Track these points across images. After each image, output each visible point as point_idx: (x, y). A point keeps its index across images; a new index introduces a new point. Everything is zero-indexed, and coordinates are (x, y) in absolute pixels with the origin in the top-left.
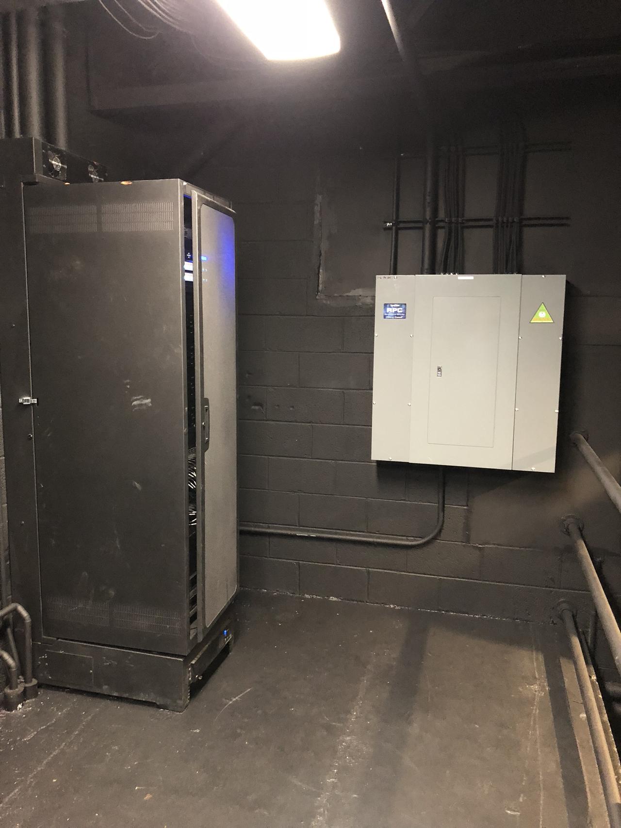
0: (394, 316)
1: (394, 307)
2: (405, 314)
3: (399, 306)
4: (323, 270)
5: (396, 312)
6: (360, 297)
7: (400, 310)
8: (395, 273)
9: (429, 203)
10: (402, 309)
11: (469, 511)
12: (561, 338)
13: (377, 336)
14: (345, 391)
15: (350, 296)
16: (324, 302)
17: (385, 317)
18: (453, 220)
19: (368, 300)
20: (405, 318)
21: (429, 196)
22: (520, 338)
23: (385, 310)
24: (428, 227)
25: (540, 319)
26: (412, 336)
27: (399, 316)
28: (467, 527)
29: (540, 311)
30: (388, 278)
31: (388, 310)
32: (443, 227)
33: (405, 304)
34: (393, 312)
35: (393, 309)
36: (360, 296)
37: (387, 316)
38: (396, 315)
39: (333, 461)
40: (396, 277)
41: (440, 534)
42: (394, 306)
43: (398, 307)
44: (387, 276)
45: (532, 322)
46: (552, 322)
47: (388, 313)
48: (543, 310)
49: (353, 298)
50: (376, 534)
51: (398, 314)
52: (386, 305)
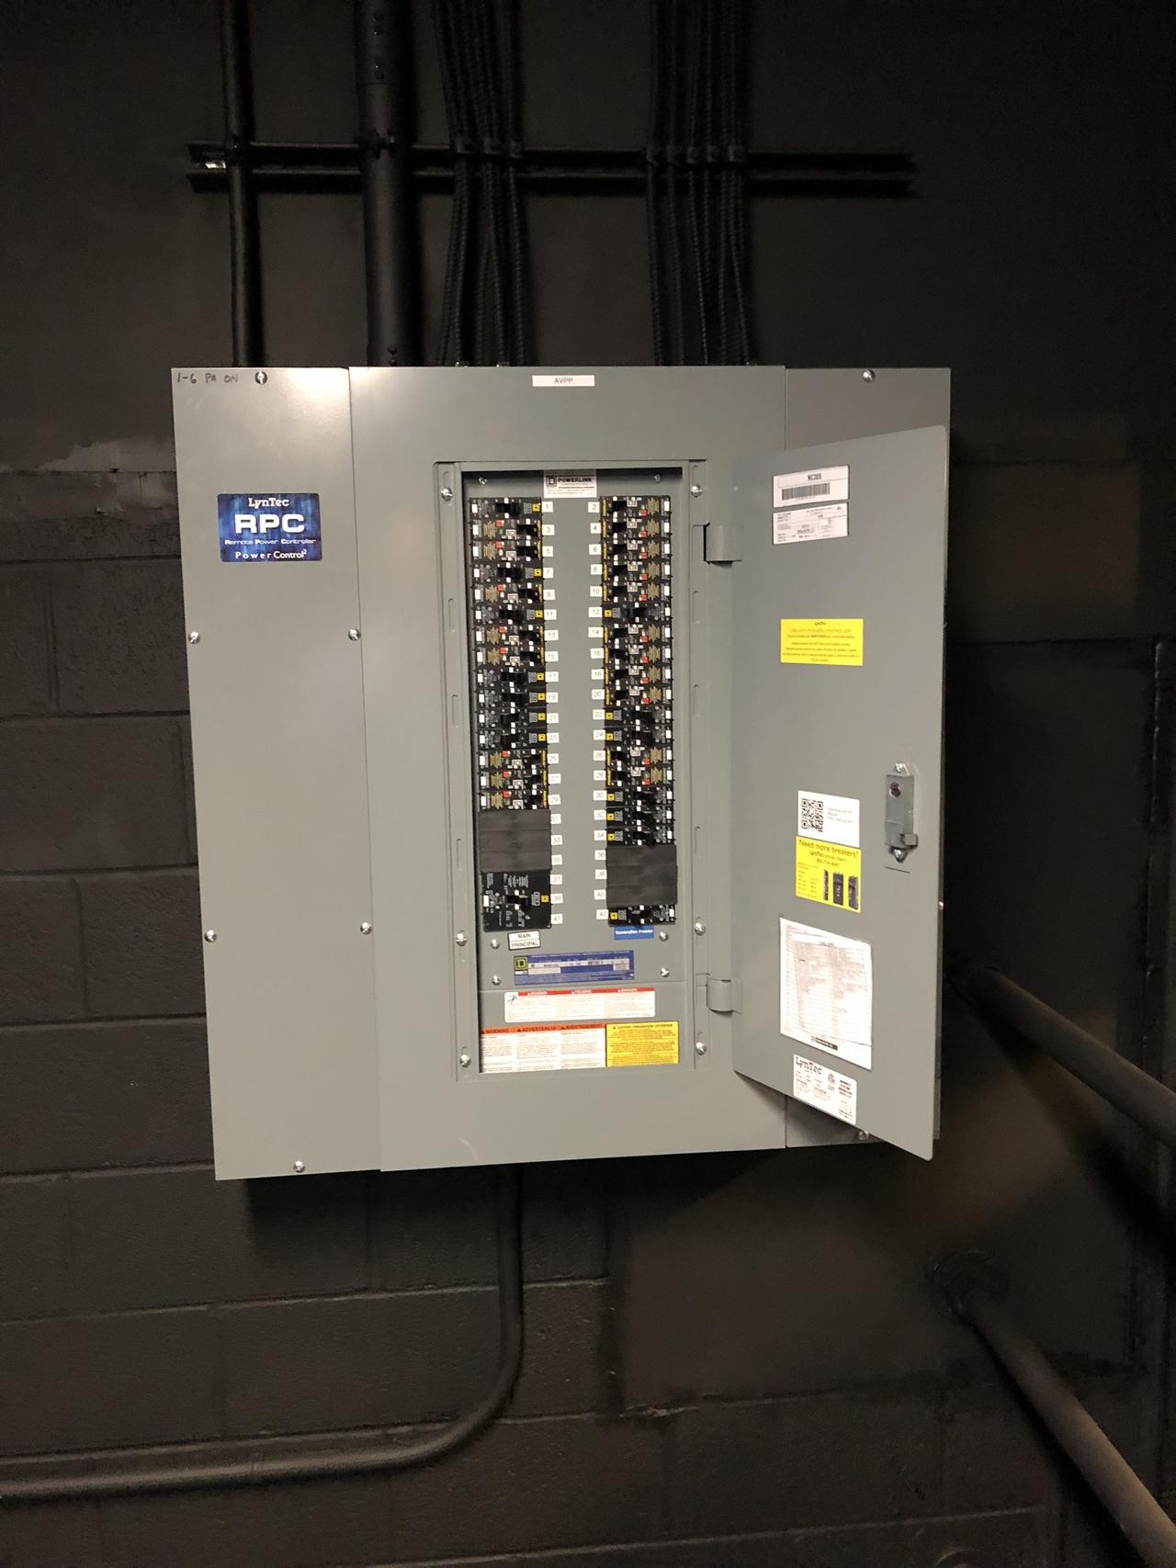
0: (270, 549)
1: (263, 510)
2: (318, 539)
3: (285, 502)
5: (277, 532)
6: (113, 477)
7: (292, 524)
8: (257, 357)
9: (379, 62)
10: (300, 518)
13: (198, 640)
14: (79, 879)
15: (68, 473)
17: (227, 554)
18: (486, 145)
19: (151, 491)
20: (318, 557)
21: (379, 31)
23: (227, 521)
24: (382, 172)
26: (353, 632)
27: (293, 549)
28: (610, 1350)
30: (228, 379)
31: (241, 522)
33: (314, 497)
34: (263, 530)
35: (263, 517)
36: (115, 471)
37: (239, 548)
38: (277, 547)
39: (54, 1177)
40: (261, 377)
41: (512, 1397)
42: (265, 503)
43: (281, 511)
44: (220, 372)
47: (240, 537)
49: (79, 483)
50: (264, 1437)
51: (283, 541)
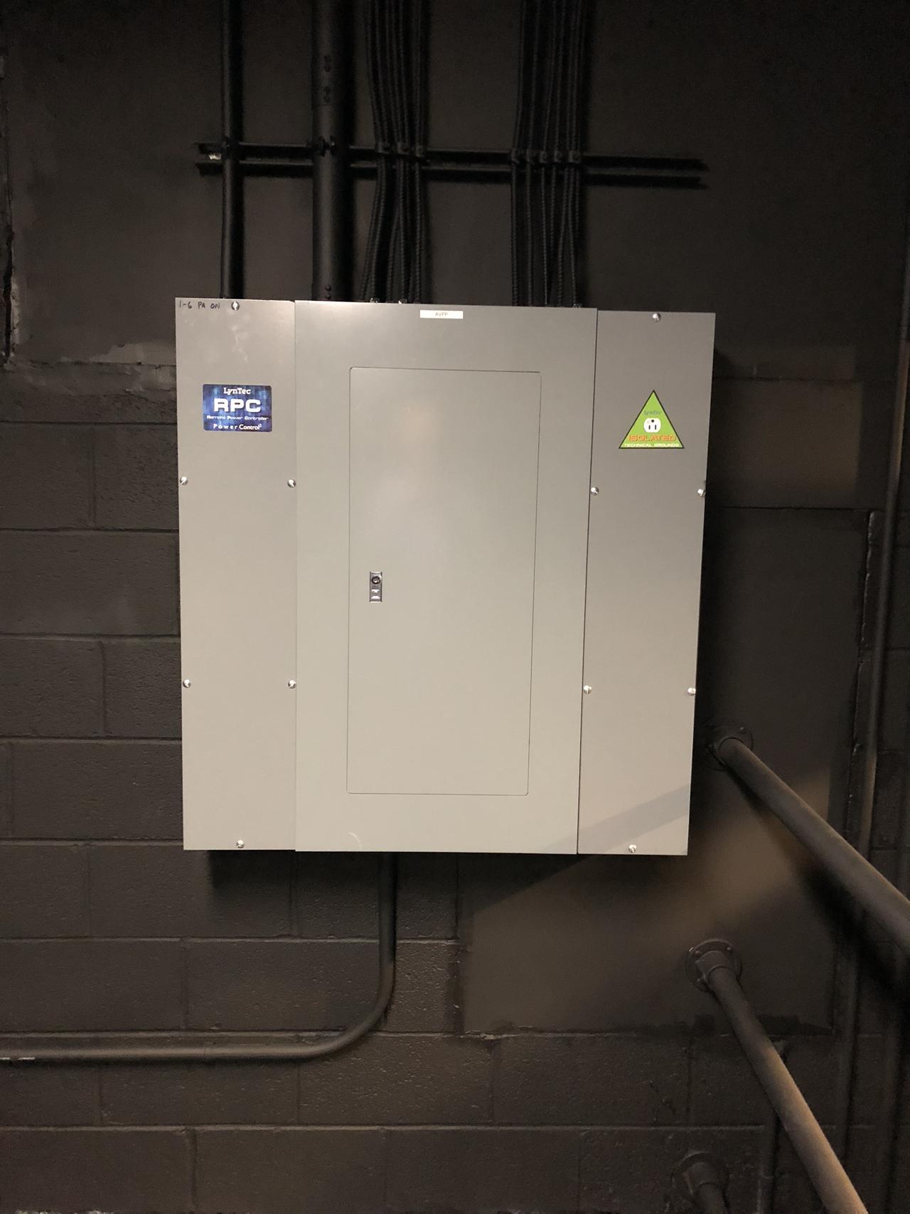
0: (237, 423)
1: (233, 396)
2: (270, 417)
3: (248, 392)
4: (20, 284)
5: (241, 411)
6: (138, 369)
7: (253, 407)
9: (327, 90)
10: (258, 402)
11: (460, 951)
12: (701, 492)
13: (186, 482)
14: (105, 641)
15: (108, 364)
16: (30, 379)
17: (208, 425)
18: (399, 147)
19: (161, 378)
20: (269, 430)
21: (328, 69)
22: (593, 490)
23: (209, 404)
24: (327, 166)
25: (645, 437)
26: (291, 482)
27: (252, 423)
28: (456, 992)
29: (646, 414)
30: (213, 306)
31: (218, 403)
32: (370, 174)
33: (268, 389)
34: (233, 410)
35: (233, 401)
36: (140, 364)
37: (216, 421)
38: (241, 422)
39: (81, 843)
40: (235, 305)
41: (386, 1017)
42: (234, 391)
43: (246, 397)
44: (208, 301)
45: (626, 445)
46: (678, 445)
47: (217, 414)
48: (654, 413)
49: (116, 371)
50: (214, 1031)
51: (246, 418)
52: (208, 391)
